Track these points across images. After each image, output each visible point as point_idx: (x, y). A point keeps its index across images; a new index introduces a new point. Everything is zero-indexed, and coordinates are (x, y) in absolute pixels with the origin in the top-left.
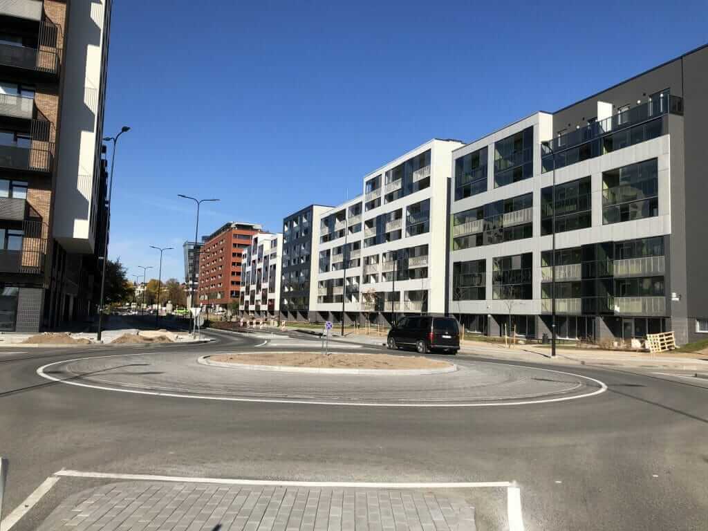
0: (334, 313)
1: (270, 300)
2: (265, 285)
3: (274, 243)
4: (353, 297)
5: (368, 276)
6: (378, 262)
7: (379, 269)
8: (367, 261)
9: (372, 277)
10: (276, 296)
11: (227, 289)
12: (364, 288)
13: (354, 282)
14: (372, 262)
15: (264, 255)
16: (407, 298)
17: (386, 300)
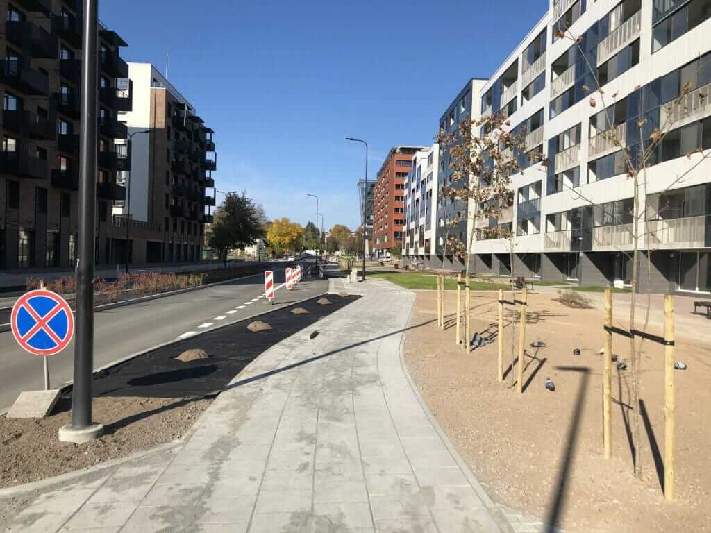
0: (500, 256)
1: (427, 240)
2: (422, 221)
3: (431, 158)
4: (529, 223)
5: (557, 175)
6: (578, 141)
7: (582, 156)
8: (556, 144)
9: (565, 177)
10: (431, 234)
11: (391, 230)
12: (550, 204)
13: (532, 195)
14: (566, 146)
15: (422, 179)
16: (653, 213)
17: (597, 224)
